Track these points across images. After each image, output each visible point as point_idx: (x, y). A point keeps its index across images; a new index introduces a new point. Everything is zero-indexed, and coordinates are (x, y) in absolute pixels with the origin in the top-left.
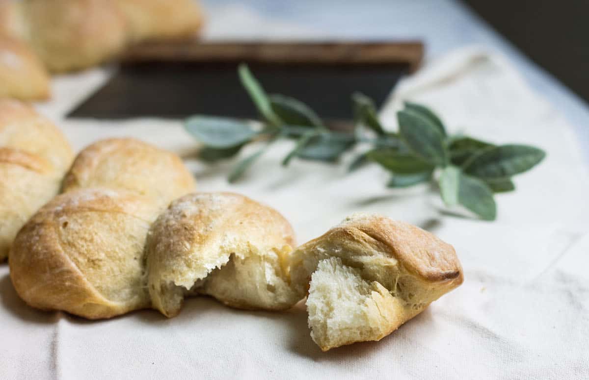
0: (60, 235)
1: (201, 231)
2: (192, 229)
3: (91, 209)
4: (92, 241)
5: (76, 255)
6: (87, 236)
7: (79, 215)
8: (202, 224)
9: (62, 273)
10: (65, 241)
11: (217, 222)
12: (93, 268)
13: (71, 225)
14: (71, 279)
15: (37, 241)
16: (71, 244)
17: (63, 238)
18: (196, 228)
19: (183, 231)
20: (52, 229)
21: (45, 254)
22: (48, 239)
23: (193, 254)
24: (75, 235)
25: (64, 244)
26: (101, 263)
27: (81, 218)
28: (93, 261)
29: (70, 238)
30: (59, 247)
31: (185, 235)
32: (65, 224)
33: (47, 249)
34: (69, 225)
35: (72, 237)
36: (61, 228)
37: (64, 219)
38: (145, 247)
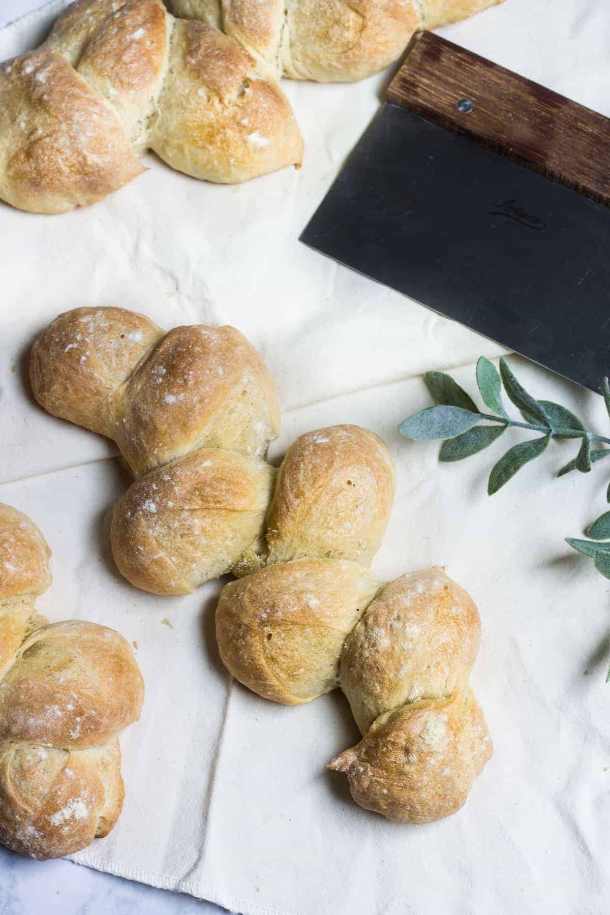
0: (264, 648)
1: (391, 676)
2: (384, 672)
3: (293, 623)
4: (292, 657)
5: (278, 671)
6: (288, 653)
7: (282, 628)
8: (394, 666)
9: (265, 685)
10: (269, 656)
11: (407, 667)
12: (293, 681)
13: (274, 639)
14: (273, 691)
15: (243, 646)
16: (273, 659)
17: (267, 651)
18: (387, 671)
19: (376, 670)
20: (257, 638)
21: (250, 663)
22: (253, 649)
23: (382, 700)
24: (278, 651)
25: (268, 658)
26: (301, 677)
27: (284, 631)
28: (293, 676)
29: (273, 653)
30: (263, 661)
31: (377, 677)
32: (270, 636)
33: (252, 660)
34: (272, 638)
35: (276, 653)
36: (265, 640)
37: (268, 629)
38: (340, 655)
